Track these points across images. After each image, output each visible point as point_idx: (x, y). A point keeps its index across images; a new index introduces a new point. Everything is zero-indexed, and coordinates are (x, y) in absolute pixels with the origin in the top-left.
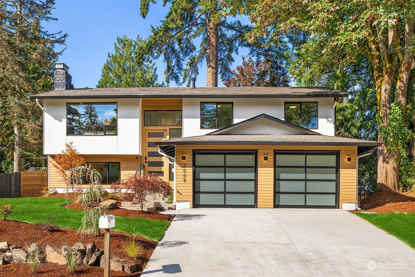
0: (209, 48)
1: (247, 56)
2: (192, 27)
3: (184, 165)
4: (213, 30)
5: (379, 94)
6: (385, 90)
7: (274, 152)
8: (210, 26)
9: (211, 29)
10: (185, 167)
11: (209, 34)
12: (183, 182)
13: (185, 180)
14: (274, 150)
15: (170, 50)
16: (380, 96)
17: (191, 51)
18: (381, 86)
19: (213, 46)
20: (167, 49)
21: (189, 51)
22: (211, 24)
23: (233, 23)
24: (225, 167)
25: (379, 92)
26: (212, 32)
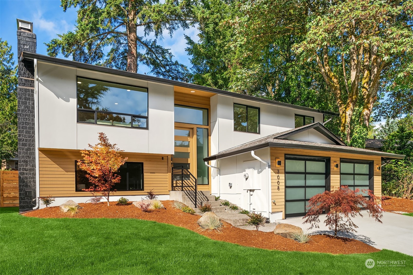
0: (130, 58)
1: (149, 73)
2: (107, 35)
3: (277, 171)
4: (134, 42)
5: (344, 118)
6: (349, 115)
7: (340, 159)
8: (131, 38)
9: (132, 40)
10: (278, 173)
11: (130, 45)
12: (277, 191)
13: (278, 188)
14: (340, 158)
15: (78, 52)
16: (345, 118)
17: (98, 58)
18: (346, 111)
19: (134, 56)
20: (76, 50)
21: (97, 57)
22: (132, 36)
23: (148, 40)
24: (305, 173)
25: (344, 116)
26: (133, 43)
